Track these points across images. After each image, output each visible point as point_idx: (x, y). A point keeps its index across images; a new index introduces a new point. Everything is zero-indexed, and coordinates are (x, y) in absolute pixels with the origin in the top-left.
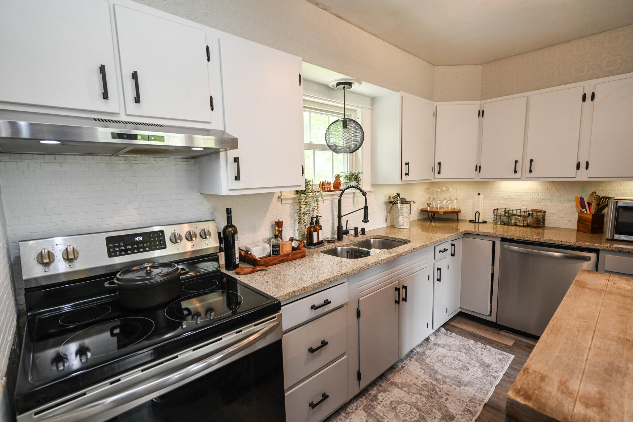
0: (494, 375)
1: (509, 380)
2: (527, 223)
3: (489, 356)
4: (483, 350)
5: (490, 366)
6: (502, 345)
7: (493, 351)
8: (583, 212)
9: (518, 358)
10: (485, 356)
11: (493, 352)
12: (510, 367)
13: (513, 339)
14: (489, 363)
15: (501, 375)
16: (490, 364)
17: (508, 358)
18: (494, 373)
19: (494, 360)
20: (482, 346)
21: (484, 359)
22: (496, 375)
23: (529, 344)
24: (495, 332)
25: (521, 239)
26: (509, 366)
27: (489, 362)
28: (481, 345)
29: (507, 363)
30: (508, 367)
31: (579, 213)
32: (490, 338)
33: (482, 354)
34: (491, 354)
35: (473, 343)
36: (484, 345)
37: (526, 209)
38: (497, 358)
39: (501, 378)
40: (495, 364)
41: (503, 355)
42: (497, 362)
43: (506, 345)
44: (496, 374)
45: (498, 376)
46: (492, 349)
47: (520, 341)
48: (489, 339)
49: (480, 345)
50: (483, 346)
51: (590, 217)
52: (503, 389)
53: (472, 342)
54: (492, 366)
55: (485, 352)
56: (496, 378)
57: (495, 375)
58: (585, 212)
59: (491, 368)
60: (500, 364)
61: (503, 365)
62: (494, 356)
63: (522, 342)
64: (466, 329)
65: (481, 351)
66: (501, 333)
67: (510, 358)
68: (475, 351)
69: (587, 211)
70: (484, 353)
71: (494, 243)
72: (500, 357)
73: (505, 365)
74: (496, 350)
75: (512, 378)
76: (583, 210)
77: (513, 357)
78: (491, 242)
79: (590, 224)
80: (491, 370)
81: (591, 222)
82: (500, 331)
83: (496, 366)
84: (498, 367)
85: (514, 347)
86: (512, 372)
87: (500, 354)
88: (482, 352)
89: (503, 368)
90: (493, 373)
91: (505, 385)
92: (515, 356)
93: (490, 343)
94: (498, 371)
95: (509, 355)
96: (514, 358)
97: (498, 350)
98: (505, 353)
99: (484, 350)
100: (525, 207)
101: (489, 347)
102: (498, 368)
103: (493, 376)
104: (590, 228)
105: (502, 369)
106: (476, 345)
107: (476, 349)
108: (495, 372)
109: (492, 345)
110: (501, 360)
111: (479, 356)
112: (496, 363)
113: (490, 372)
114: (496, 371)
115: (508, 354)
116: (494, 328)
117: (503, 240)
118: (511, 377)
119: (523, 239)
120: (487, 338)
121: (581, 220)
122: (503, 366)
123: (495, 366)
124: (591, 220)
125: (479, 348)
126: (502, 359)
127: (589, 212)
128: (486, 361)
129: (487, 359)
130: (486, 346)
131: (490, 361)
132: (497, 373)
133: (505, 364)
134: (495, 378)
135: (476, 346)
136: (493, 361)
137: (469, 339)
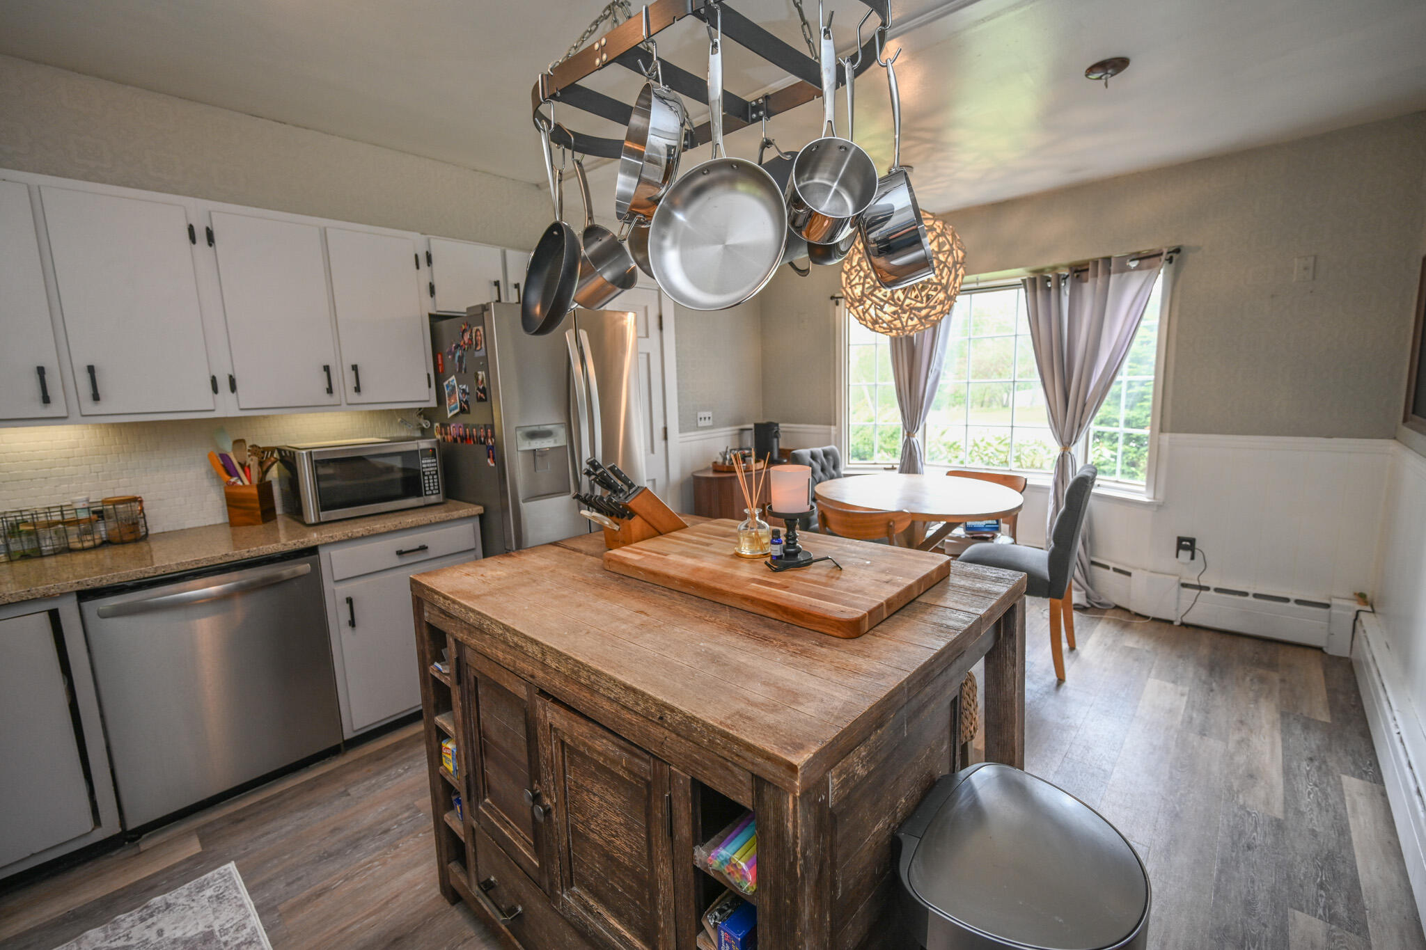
0: (243, 939)
1: (280, 915)
2: (101, 538)
3: (183, 918)
4: (150, 921)
5: (212, 932)
6: (183, 867)
7: (177, 898)
8: (234, 483)
9: (245, 860)
10: (173, 926)
11: (182, 900)
12: (251, 891)
13: (188, 834)
14: (201, 928)
15: (255, 921)
16: (207, 930)
17: (227, 877)
18: (239, 935)
19: (204, 913)
20: (136, 916)
21: (179, 934)
22: (248, 934)
23: (230, 815)
24: (131, 857)
25: (146, 575)
26: (248, 890)
27: (197, 928)
28: (131, 915)
29: (236, 888)
30: (249, 894)
31: (225, 488)
32: (132, 881)
33: (160, 933)
34: (182, 910)
35: (102, 935)
36: (139, 909)
37: (87, 500)
38: (205, 902)
39: (262, 929)
40: (217, 918)
41: (208, 884)
42: (215, 911)
43: (189, 859)
44: (244, 932)
45: (254, 931)
46: (170, 897)
47: (206, 826)
48: (130, 886)
49: (126, 920)
50: (136, 914)
51: (254, 491)
52: (293, 941)
53: (94, 934)
54: (216, 928)
55: (165, 922)
56: (255, 939)
57: (245, 936)
58: (239, 483)
59: (218, 934)
60: (225, 905)
61: (235, 900)
62: (193, 904)
63: (211, 824)
64: (32, 926)
65: (148, 927)
66: (143, 847)
67: (230, 873)
68: (132, 942)
69: (242, 481)
70: (160, 925)
71: (54, 616)
72: (209, 892)
73: (239, 896)
74: (184, 890)
75: (279, 904)
76: (233, 480)
77: (232, 866)
78: (44, 619)
79: (257, 505)
80: (223, 939)
81: (258, 501)
82: (138, 844)
83: (224, 917)
84: (232, 915)
85: (211, 848)
86: (267, 895)
87: (201, 888)
88: (155, 928)
89: (242, 906)
90: (237, 938)
91: (285, 931)
92: (235, 861)
93: (147, 890)
94: (243, 922)
95: (221, 869)
96: (238, 867)
97: (187, 886)
98: (210, 875)
99: (154, 919)
100: (84, 497)
101: (157, 900)
102: (232, 919)
103: (242, 943)
104: (259, 513)
105: (243, 910)
106: (117, 931)
107: (129, 938)
108: (237, 930)
109: (157, 889)
110: (219, 898)
111: (159, 942)
112: (217, 914)
113: (226, 944)
114: (234, 928)
115: (216, 871)
116: (114, 854)
117: (84, 595)
118: (276, 903)
119: (151, 575)
120: (123, 889)
121: (233, 502)
122: (239, 903)
123: (222, 923)
124: (257, 498)
125: (133, 926)
126: (217, 893)
127: (247, 483)
128: (189, 935)
129: (184, 927)
130: (146, 907)
131: (197, 924)
132: (244, 926)
133: (235, 894)
134: (251, 943)
135: (121, 932)
136: (205, 916)
137: (76, 936)
